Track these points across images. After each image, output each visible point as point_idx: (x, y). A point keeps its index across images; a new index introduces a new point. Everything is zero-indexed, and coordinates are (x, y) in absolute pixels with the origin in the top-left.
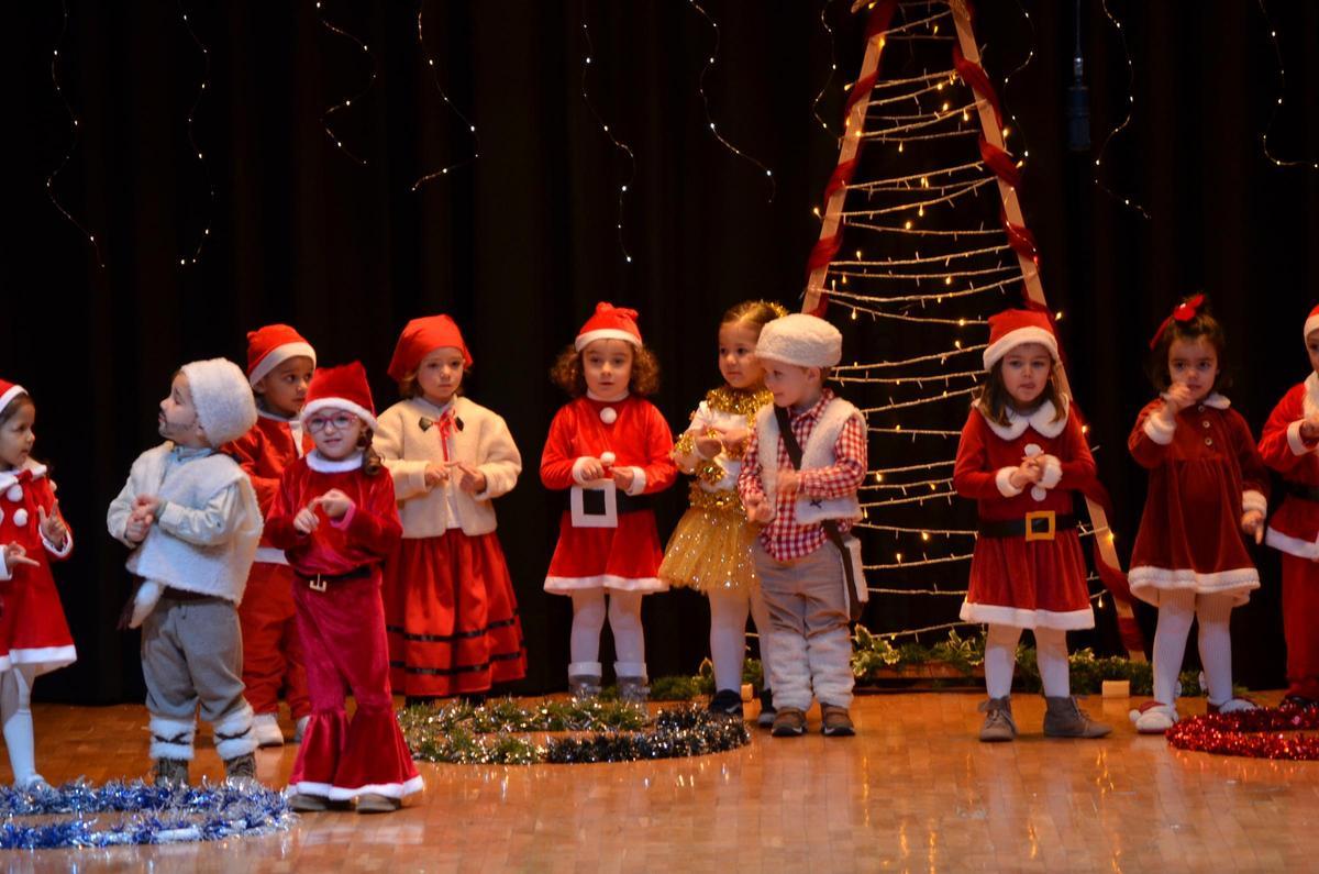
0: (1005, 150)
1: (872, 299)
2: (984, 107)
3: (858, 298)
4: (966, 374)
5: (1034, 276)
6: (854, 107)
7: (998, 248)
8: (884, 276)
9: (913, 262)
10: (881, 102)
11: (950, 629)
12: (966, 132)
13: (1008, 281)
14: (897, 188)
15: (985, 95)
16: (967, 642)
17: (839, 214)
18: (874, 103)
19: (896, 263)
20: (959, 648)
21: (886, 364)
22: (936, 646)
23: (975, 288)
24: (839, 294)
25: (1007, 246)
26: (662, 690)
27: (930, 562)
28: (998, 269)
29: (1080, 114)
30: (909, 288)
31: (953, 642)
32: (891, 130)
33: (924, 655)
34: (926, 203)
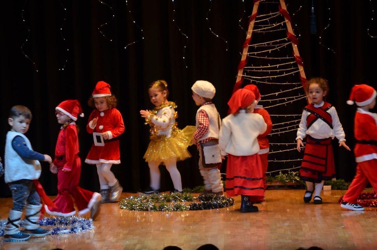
0: (294, 34)
1: (256, 77)
2: (288, 22)
3: (252, 77)
4: (284, 98)
5: (302, 70)
6: (250, 23)
7: (292, 63)
8: (260, 71)
9: (268, 67)
10: (258, 21)
11: (280, 171)
12: (283, 29)
13: (295, 72)
14: (263, 46)
15: (288, 19)
16: (285, 175)
17: (247, 53)
18: (256, 21)
19: (263, 67)
20: (282, 177)
22: (276, 176)
23: (286, 74)
24: (247, 76)
25: (295, 62)
26: (198, 190)
27: (274, 152)
28: (292, 69)
29: (313, 24)
30: (267, 74)
31: (281, 175)
32: (261, 29)
33: (272, 179)
34: (271, 50)
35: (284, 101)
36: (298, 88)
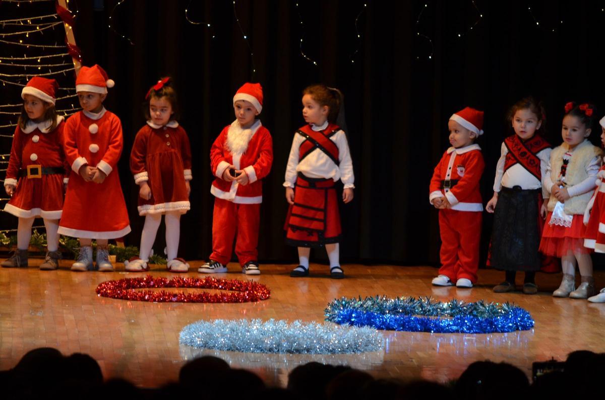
0: (67, 9)
1: (3, 75)
7: (63, 55)
13: (67, 70)
19: (15, 58)
23: (52, 72)
25: (68, 54)
28: (63, 64)
34: (30, 32)
36: (71, 96)
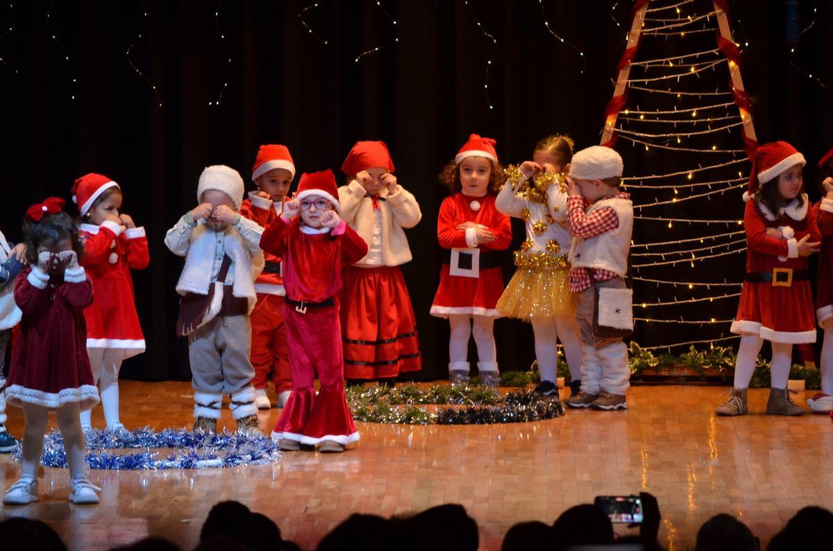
0: (733, 42)
1: (645, 135)
2: (720, 14)
3: (637, 134)
4: (705, 184)
5: (749, 123)
6: (637, 13)
7: (727, 104)
8: (654, 121)
9: (673, 112)
10: (655, 10)
11: (690, 345)
12: (708, 30)
13: (732, 125)
14: (663, 65)
15: (721, 6)
16: (702, 354)
17: (626, 81)
18: (650, 10)
19: (662, 112)
20: (696, 357)
21: (654, 176)
22: (682, 356)
23: (711, 129)
24: (624, 131)
25: (733, 103)
26: (507, 380)
27: (679, 302)
28: (726, 118)
29: (792, 19)
30: (669, 128)
31: (692, 353)
32: (660, 28)
33: (674, 361)
34: (681, 75)
35: (705, 189)
36: (739, 161)
